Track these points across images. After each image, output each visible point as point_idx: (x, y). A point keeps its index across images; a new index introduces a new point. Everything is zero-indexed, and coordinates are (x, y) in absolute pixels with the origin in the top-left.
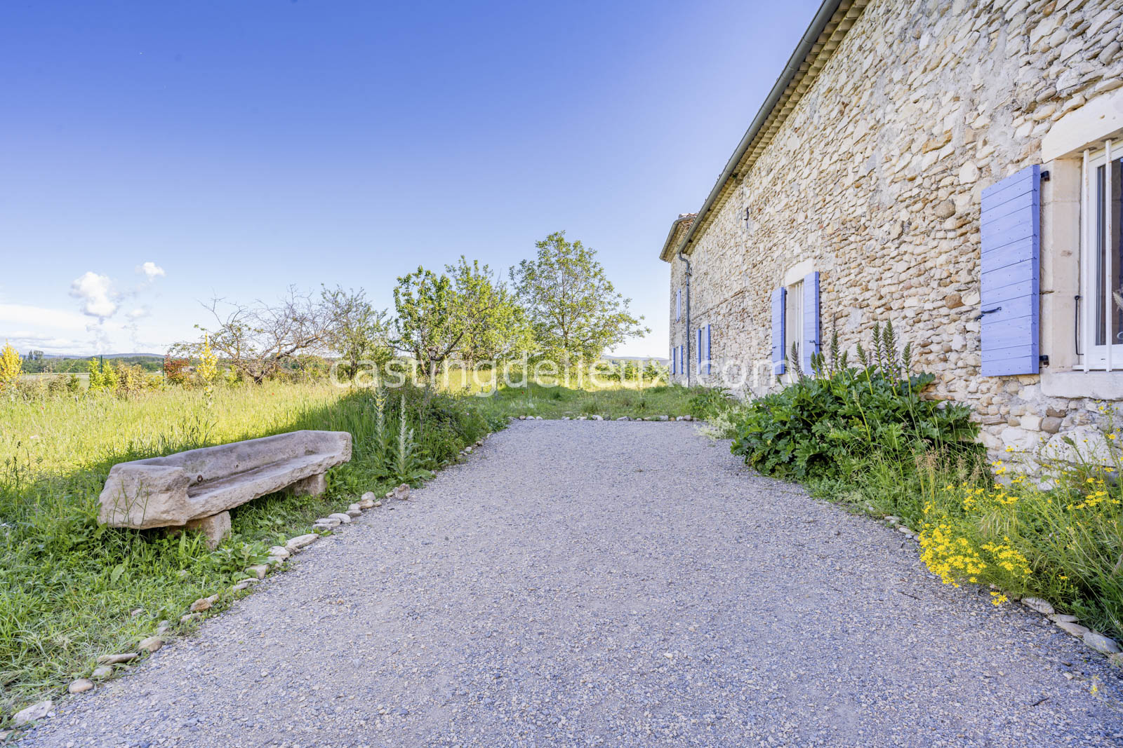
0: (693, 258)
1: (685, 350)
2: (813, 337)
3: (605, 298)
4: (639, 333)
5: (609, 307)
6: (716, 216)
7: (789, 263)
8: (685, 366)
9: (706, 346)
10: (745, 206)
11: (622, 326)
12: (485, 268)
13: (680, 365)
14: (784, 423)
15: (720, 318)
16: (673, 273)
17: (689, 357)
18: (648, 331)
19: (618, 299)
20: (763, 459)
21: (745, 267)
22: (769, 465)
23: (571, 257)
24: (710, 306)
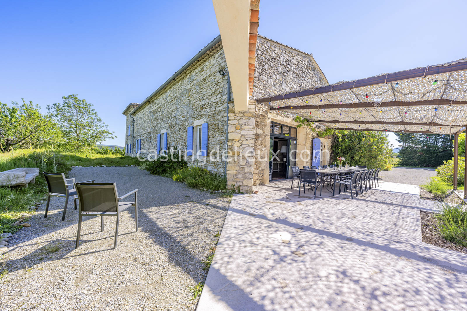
0: (135, 118)
1: (132, 145)
2: (166, 147)
3: (98, 124)
4: (112, 137)
5: (100, 127)
6: (143, 109)
7: (162, 128)
8: (132, 151)
9: (139, 145)
10: (152, 110)
11: (105, 134)
12: (37, 105)
13: (130, 150)
14: (158, 164)
15: (144, 138)
16: (127, 120)
17: (133, 148)
18: (116, 137)
19: (103, 125)
20: (153, 172)
21: (151, 126)
22: (155, 172)
23: (82, 105)
24: (141, 134)
